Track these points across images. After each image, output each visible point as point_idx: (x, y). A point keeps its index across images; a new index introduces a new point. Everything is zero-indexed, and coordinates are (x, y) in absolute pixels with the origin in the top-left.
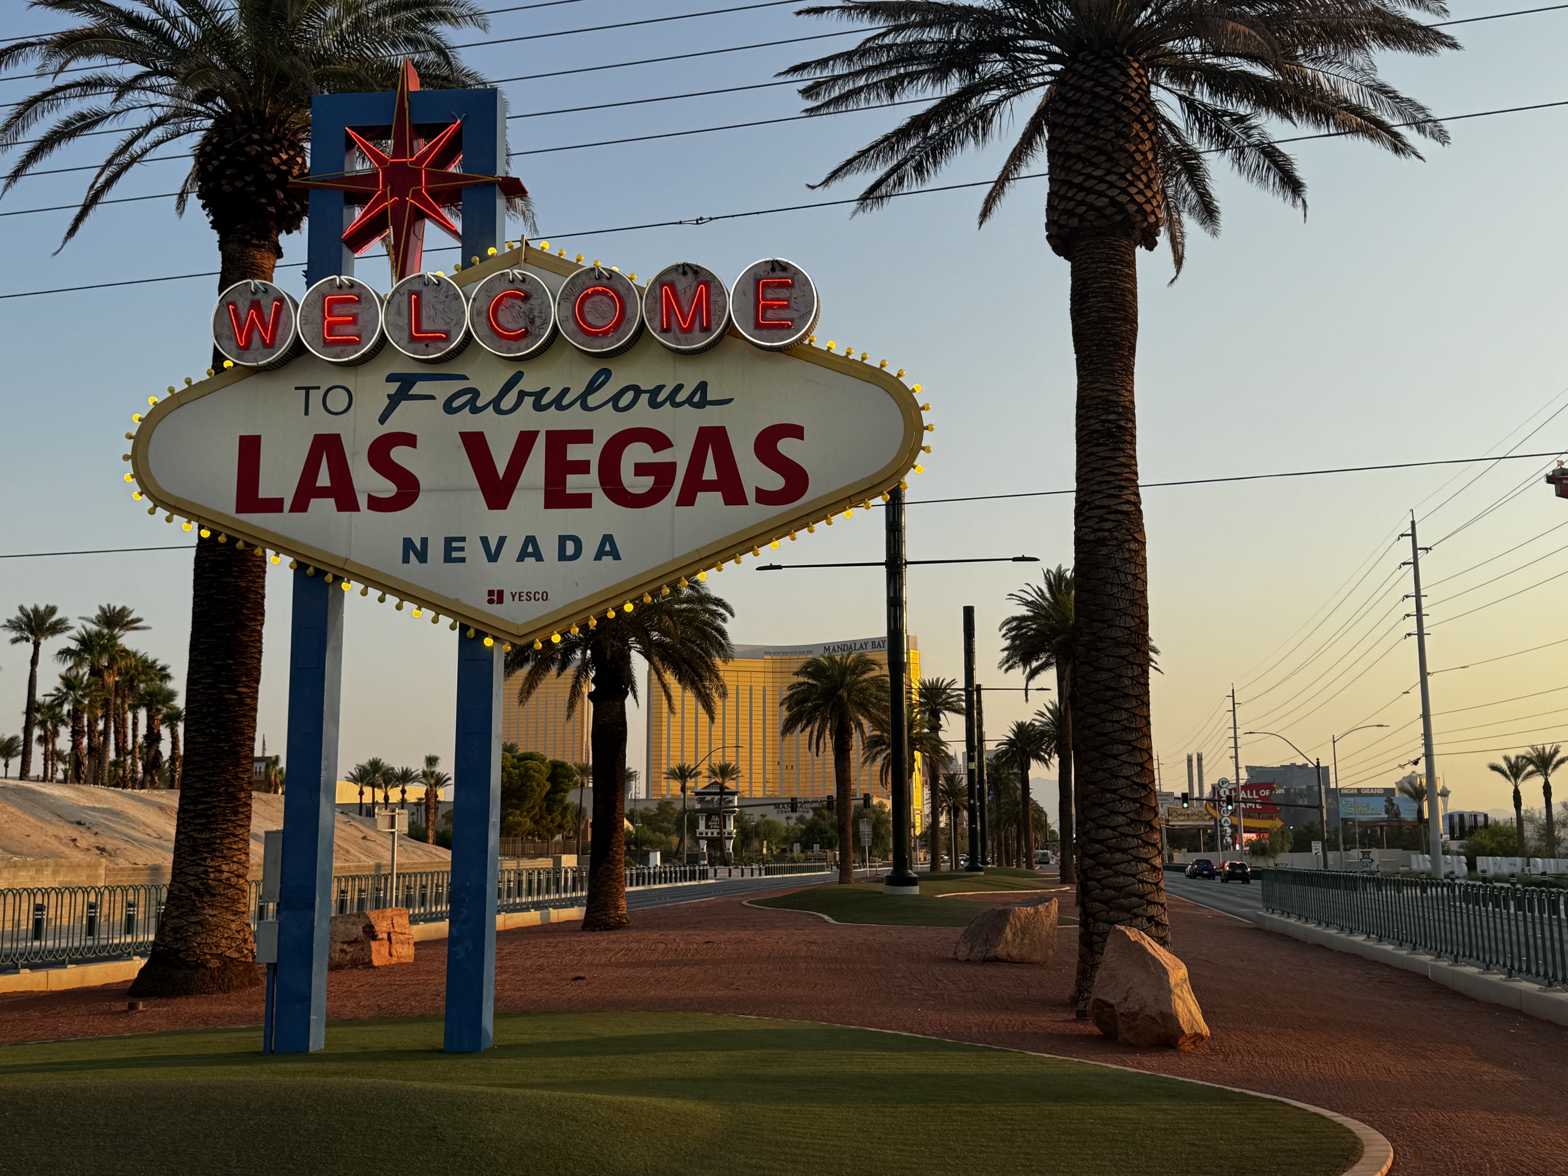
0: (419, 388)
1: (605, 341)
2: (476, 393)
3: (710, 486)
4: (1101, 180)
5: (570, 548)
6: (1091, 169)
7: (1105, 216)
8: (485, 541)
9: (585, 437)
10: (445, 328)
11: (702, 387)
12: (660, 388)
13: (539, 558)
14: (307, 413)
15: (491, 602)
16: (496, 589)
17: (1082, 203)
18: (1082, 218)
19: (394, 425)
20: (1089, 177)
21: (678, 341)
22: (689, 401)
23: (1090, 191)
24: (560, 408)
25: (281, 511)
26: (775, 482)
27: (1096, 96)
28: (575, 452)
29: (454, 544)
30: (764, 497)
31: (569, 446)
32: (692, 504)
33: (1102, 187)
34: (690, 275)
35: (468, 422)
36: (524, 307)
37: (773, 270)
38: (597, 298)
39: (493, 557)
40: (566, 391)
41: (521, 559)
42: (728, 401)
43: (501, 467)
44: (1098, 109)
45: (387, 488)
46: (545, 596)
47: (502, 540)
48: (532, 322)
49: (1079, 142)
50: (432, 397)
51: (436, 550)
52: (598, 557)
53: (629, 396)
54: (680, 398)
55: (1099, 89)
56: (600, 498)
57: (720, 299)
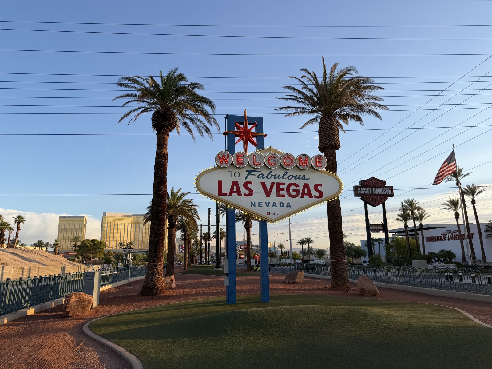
0: (252, 173)
1: (289, 167)
2: (263, 175)
3: (306, 194)
4: (332, 139)
5: (282, 205)
6: (330, 137)
7: (333, 146)
8: (266, 203)
9: (283, 184)
10: (260, 162)
11: (304, 176)
12: (297, 176)
13: (276, 207)
14: (231, 177)
15: (268, 214)
16: (268, 212)
17: (329, 143)
18: (329, 145)
19: (248, 180)
20: (330, 138)
21: (302, 168)
22: (302, 178)
23: (330, 141)
24: (279, 178)
25: (227, 195)
26: (318, 194)
27: (331, 124)
28: (282, 187)
29: (260, 203)
30: (316, 197)
31: (281, 186)
32: (303, 197)
33: (333, 140)
34: (304, 156)
35: (262, 180)
36: (275, 159)
37: (319, 156)
38: (288, 159)
39: (268, 206)
40: (279, 175)
41: (273, 206)
42: (309, 179)
43: (268, 189)
44: (331, 126)
45: (247, 192)
46: (278, 214)
47: (269, 203)
48: (276, 162)
49: (328, 132)
50: (255, 175)
51: (257, 204)
52: (287, 207)
53: (291, 177)
54: (300, 178)
55: (331, 123)
56: (286, 195)
57: (310, 161)
